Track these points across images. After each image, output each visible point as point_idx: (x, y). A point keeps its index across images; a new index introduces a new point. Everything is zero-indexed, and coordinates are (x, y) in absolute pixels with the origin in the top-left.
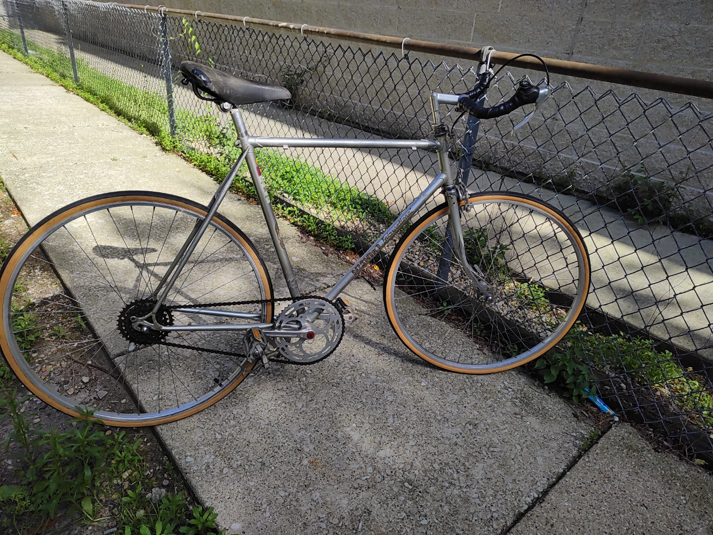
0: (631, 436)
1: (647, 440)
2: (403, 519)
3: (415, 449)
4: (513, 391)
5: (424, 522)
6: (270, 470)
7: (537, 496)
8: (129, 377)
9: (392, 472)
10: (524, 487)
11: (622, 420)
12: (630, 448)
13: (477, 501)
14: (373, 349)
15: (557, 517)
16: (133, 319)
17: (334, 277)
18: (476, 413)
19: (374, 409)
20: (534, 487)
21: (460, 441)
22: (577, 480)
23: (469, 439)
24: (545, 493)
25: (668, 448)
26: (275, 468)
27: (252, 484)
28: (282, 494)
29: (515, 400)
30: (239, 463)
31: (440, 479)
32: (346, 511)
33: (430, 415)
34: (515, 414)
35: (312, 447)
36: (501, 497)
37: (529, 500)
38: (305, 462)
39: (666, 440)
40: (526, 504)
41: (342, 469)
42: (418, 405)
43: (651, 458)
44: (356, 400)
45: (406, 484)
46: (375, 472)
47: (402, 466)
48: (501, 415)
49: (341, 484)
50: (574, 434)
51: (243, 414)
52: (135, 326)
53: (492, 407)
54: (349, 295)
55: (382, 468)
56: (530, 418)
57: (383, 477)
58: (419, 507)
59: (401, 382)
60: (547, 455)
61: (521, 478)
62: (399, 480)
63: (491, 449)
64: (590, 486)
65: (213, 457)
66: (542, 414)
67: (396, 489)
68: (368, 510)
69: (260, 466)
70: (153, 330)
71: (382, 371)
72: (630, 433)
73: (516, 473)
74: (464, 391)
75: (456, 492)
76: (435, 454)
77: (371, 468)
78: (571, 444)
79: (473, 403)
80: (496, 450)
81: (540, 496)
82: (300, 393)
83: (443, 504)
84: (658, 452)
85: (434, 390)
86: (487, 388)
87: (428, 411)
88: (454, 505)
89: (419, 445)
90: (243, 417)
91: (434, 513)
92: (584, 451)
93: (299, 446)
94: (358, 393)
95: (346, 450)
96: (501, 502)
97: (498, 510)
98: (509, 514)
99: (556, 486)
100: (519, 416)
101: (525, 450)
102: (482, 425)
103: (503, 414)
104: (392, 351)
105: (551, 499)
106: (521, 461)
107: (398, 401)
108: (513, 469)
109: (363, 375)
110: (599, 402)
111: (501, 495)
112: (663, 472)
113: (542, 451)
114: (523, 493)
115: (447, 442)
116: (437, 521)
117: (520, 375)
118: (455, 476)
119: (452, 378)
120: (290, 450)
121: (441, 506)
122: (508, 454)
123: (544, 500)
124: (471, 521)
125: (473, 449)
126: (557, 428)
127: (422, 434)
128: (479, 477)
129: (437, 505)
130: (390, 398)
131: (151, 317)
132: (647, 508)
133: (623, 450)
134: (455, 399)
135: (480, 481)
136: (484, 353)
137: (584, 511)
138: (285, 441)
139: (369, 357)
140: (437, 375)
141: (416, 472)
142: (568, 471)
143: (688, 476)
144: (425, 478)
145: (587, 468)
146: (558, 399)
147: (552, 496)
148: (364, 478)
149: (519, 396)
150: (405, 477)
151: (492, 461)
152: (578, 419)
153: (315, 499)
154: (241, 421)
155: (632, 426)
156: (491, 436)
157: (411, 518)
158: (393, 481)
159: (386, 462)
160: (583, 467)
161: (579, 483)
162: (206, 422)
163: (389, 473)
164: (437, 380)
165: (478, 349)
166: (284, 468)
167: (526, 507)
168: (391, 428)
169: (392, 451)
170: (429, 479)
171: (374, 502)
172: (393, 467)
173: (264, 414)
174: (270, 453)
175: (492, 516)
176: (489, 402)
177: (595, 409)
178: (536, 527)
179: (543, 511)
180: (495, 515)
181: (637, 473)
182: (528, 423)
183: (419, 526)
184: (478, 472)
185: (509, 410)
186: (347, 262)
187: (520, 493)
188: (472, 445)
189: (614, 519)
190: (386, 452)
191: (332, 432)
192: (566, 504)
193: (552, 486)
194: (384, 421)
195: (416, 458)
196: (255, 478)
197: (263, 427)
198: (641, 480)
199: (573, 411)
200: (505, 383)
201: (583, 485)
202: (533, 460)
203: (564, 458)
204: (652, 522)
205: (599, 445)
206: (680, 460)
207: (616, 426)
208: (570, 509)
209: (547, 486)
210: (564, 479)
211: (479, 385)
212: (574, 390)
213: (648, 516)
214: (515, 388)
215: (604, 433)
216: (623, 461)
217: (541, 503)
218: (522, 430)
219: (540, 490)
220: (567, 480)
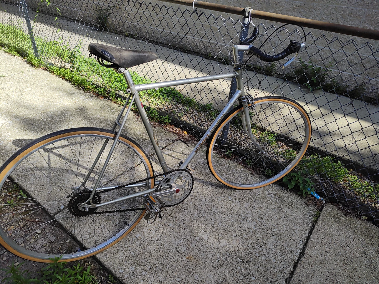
1: (340, 210)
2: (243, 280)
3: (237, 238)
4: (273, 195)
5: (253, 278)
6: (168, 268)
7: (300, 251)
9: (229, 254)
10: (293, 248)
11: (327, 202)
12: (334, 216)
13: (275, 261)
14: (198, 183)
15: (312, 261)
16: (79, 205)
18: (260, 211)
19: (210, 219)
20: (298, 247)
21: (257, 229)
22: (316, 239)
23: (261, 227)
24: (304, 249)
25: (350, 213)
26: (170, 265)
27: (160, 278)
28: (178, 280)
29: (276, 200)
30: (149, 267)
31: (254, 253)
32: (214, 282)
33: (238, 217)
34: (278, 208)
35: (185, 248)
36: (284, 256)
37: (298, 254)
38: (184, 258)
39: (349, 210)
40: (297, 257)
41: (205, 258)
42: (231, 212)
43: (345, 220)
44: (199, 216)
45: (239, 259)
46: (221, 256)
47: (233, 249)
49: (207, 267)
50: (308, 214)
51: (142, 237)
52: (81, 209)
53: (267, 206)
54: (176, 152)
55: (224, 253)
56: (285, 209)
57: (226, 258)
58: (248, 270)
59: (219, 201)
60: (298, 228)
61: (291, 243)
62: (234, 258)
63: (273, 230)
64: (322, 241)
65: (134, 267)
66: (290, 205)
67: (234, 263)
68: (225, 278)
69: (161, 266)
71: (207, 196)
72: (332, 209)
73: (288, 241)
74: (251, 200)
75: (263, 258)
76: (247, 239)
77: (219, 254)
78: (308, 220)
79: (257, 206)
80: (274, 230)
81: (302, 251)
82: (169, 218)
83: (259, 266)
84: (347, 216)
85: (236, 202)
86: (261, 196)
87: (237, 215)
88: (264, 265)
89: (238, 236)
90: (142, 239)
91: (256, 272)
92: (315, 222)
93: (178, 250)
94: (199, 211)
95: (203, 246)
96: (285, 259)
97: (285, 264)
98: (291, 264)
99: (308, 245)
100: (280, 209)
101: (288, 227)
102: (265, 218)
103: (273, 209)
104: (209, 183)
105: (308, 252)
106: (288, 234)
107: (221, 212)
108: (285, 239)
109: (198, 200)
110: (316, 195)
111: (284, 255)
112: (351, 226)
113: (296, 226)
114: (294, 251)
115: (251, 231)
116: (259, 277)
117: (275, 185)
118: (260, 249)
119: (243, 193)
120: (174, 253)
121: (259, 268)
122: (281, 231)
123: (305, 254)
124: (275, 273)
125: (265, 232)
126: (299, 212)
127: (238, 229)
128: (271, 247)
129: (256, 267)
130: (216, 211)
131: (89, 201)
132: (349, 247)
133: (332, 219)
134: (248, 205)
135: (273, 249)
136: (254, 176)
137: (323, 255)
138: (170, 248)
139: (198, 189)
140: (236, 193)
141: (241, 251)
142: (311, 235)
143: (362, 226)
144: (246, 254)
145: (319, 231)
146: (295, 196)
147: (308, 250)
148: (217, 261)
149: (277, 197)
150: (237, 255)
151: (275, 237)
152: (307, 205)
153: (196, 279)
154: (142, 241)
155: (332, 204)
156: (271, 223)
157: (247, 278)
158: (232, 259)
159: (225, 249)
160: (317, 232)
161: (317, 241)
162: (123, 246)
163: (229, 255)
164: (236, 195)
165: (251, 174)
166: (174, 264)
167: (297, 259)
168: (222, 229)
169: (226, 242)
170: (249, 254)
171: (226, 273)
172: (229, 251)
173: (153, 234)
174: (164, 257)
175: (283, 268)
176: (264, 204)
177: (313, 198)
178: (305, 269)
179: (306, 259)
180: (285, 266)
181: (340, 229)
182: (286, 212)
183: (252, 281)
184: (270, 245)
185: (275, 206)
186: (168, 131)
187: (292, 251)
188: (263, 230)
189: (337, 256)
190: (223, 243)
191: (193, 238)
192: (315, 253)
193: (306, 244)
194: (217, 225)
195: (239, 243)
196: (161, 274)
197: (155, 242)
198: (343, 233)
199: (304, 201)
200: (269, 191)
201: (319, 241)
202: (293, 232)
203: (307, 228)
204: (353, 254)
205: (321, 218)
206: (356, 218)
207: (325, 206)
208: (317, 255)
209: (303, 245)
210: (310, 240)
211: (257, 194)
212: (304, 191)
213: (351, 251)
214: (274, 193)
215: (321, 210)
216: (333, 224)
217: (304, 255)
218: (284, 217)
219: (301, 247)
220: (312, 240)
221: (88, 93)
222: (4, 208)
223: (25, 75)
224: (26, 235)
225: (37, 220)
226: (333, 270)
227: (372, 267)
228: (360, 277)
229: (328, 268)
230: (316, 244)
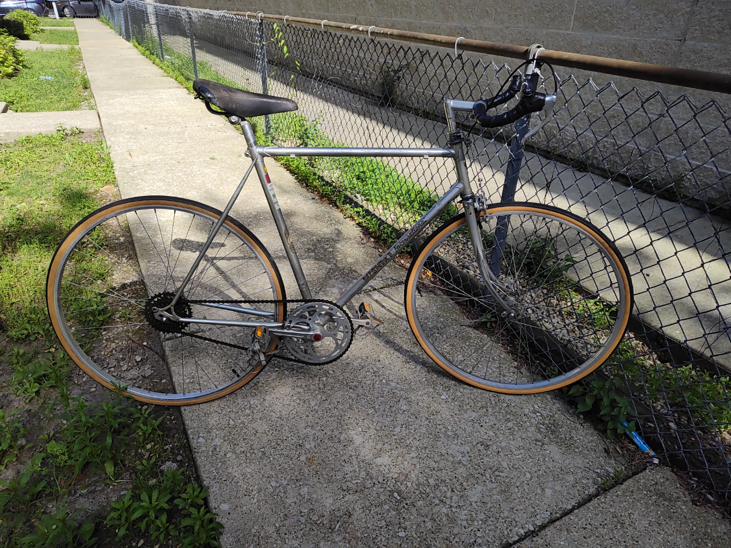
0: (668, 482)
1: (687, 489)
2: (381, 528)
3: (415, 461)
4: (541, 416)
5: (402, 534)
6: (269, 460)
7: (532, 529)
8: (170, 360)
9: (384, 480)
10: (521, 518)
11: (663, 463)
12: (661, 495)
13: (465, 523)
14: (401, 356)
16: (155, 309)
17: (382, 280)
18: (491, 433)
19: (385, 416)
20: (532, 519)
21: (465, 460)
22: (583, 520)
23: (476, 460)
24: (543, 527)
25: (710, 502)
26: (274, 459)
27: (249, 470)
28: (274, 484)
29: (541, 426)
30: (243, 450)
31: (432, 495)
32: (328, 510)
33: (440, 429)
34: (536, 440)
35: (313, 444)
36: (491, 523)
37: (522, 532)
38: (303, 458)
39: (710, 494)
40: (518, 535)
41: (336, 469)
42: (431, 417)
43: (685, 510)
44: (369, 405)
45: (396, 494)
46: (368, 477)
47: (396, 476)
48: (520, 439)
49: (330, 484)
50: (599, 471)
51: (259, 405)
52: (156, 316)
53: (513, 430)
54: (393, 300)
55: (375, 475)
56: (551, 447)
57: (374, 484)
58: (401, 518)
59: (420, 393)
60: (558, 488)
61: (521, 508)
62: (389, 489)
63: (497, 473)
64: (597, 528)
65: (222, 441)
66: (568, 445)
67: (383, 498)
68: (350, 513)
69: (260, 455)
70: (171, 320)
71: (404, 379)
72: (667, 479)
73: (517, 501)
74: (485, 410)
75: (444, 510)
76: (434, 469)
77: (364, 473)
78: (591, 481)
79: (491, 423)
80: (501, 474)
81: (537, 529)
82: (317, 392)
83: (427, 520)
84: (696, 505)
85: (453, 404)
86: (512, 409)
87: (439, 425)
88: (438, 523)
89: (420, 458)
90: (258, 408)
91: (415, 527)
92: (603, 490)
93: (301, 442)
94: (373, 398)
95: (345, 452)
96: (490, 528)
97: (484, 536)
98: (495, 542)
99: (557, 523)
100: (540, 443)
101: (535, 479)
102: (495, 447)
103: (522, 439)
104: (421, 360)
105: (547, 535)
106: (527, 490)
107: (412, 410)
108: (514, 496)
109: (384, 381)
110: (638, 441)
111: (492, 521)
112: (695, 528)
113: (554, 483)
114: (518, 524)
115: (451, 459)
116: (415, 536)
117: (556, 399)
118: (449, 494)
119: (477, 394)
120: (292, 444)
121: (424, 521)
122: (514, 481)
123: (537, 535)
124: (451, 542)
125: (477, 470)
126: (579, 461)
127: (426, 448)
128: (474, 499)
129: (420, 519)
130: (404, 408)
131: (170, 308)
133: (651, 497)
134: (473, 416)
135: (473, 504)
136: (521, 372)
138: (290, 435)
139: (395, 364)
140: (461, 390)
141: (409, 484)
142: (577, 509)
144: (416, 491)
145: (601, 509)
146: (592, 431)
147: (549, 532)
148: (354, 482)
149: (547, 422)
150: (396, 487)
151: (494, 485)
152: (609, 456)
153: (302, 494)
154: (255, 411)
155: (673, 471)
156: (500, 460)
157: (390, 528)
158: (383, 489)
159: (381, 469)
160: (595, 508)
161: (585, 523)
162: (224, 408)
163: (381, 481)
164: (459, 394)
165: (515, 367)
166: (282, 460)
167: (516, 538)
168: (395, 437)
169: (390, 460)
170: (420, 493)
171: (358, 507)
172: (387, 475)
173: (278, 407)
174: (273, 444)
175: (475, 541)
176: (510, 425)
177: (632, 447)
180: (479, 541)
181: (660, 524)
182: (548, 452)
183: (396, 537)
184: (475, 494)
185: (530, 436)
186: (400, 266)
187: (514, 523)
188: (476, 467)
190: (385, 460)
191: (336, 433)
192: (562, 543)
193: (552, 521)
194: (391, 429)
195: (413, 470)
196: (253, 465)
197: (273, 419)
198: (663, 533)
199: (605, 446)
200: (536, 406)
201: (589, 527)
202: (539, 491)
203: (577, 495)
205: (623, 487)
206: (722, 518)
207: (652, 469)
209: (547, 521)
210: (568, 516)
211: (505, 405)
214: (545, 412)
215: (634, 474)
216: (647, 508)
217: (534, 537)
218: (537, 459)
219: (539, 523)
220: (572, 518)
221: (311, 192)
222: (118, 320)
223: (240, 160)
224: (123, 359)
225: (145, 344)
230: (576, 529)
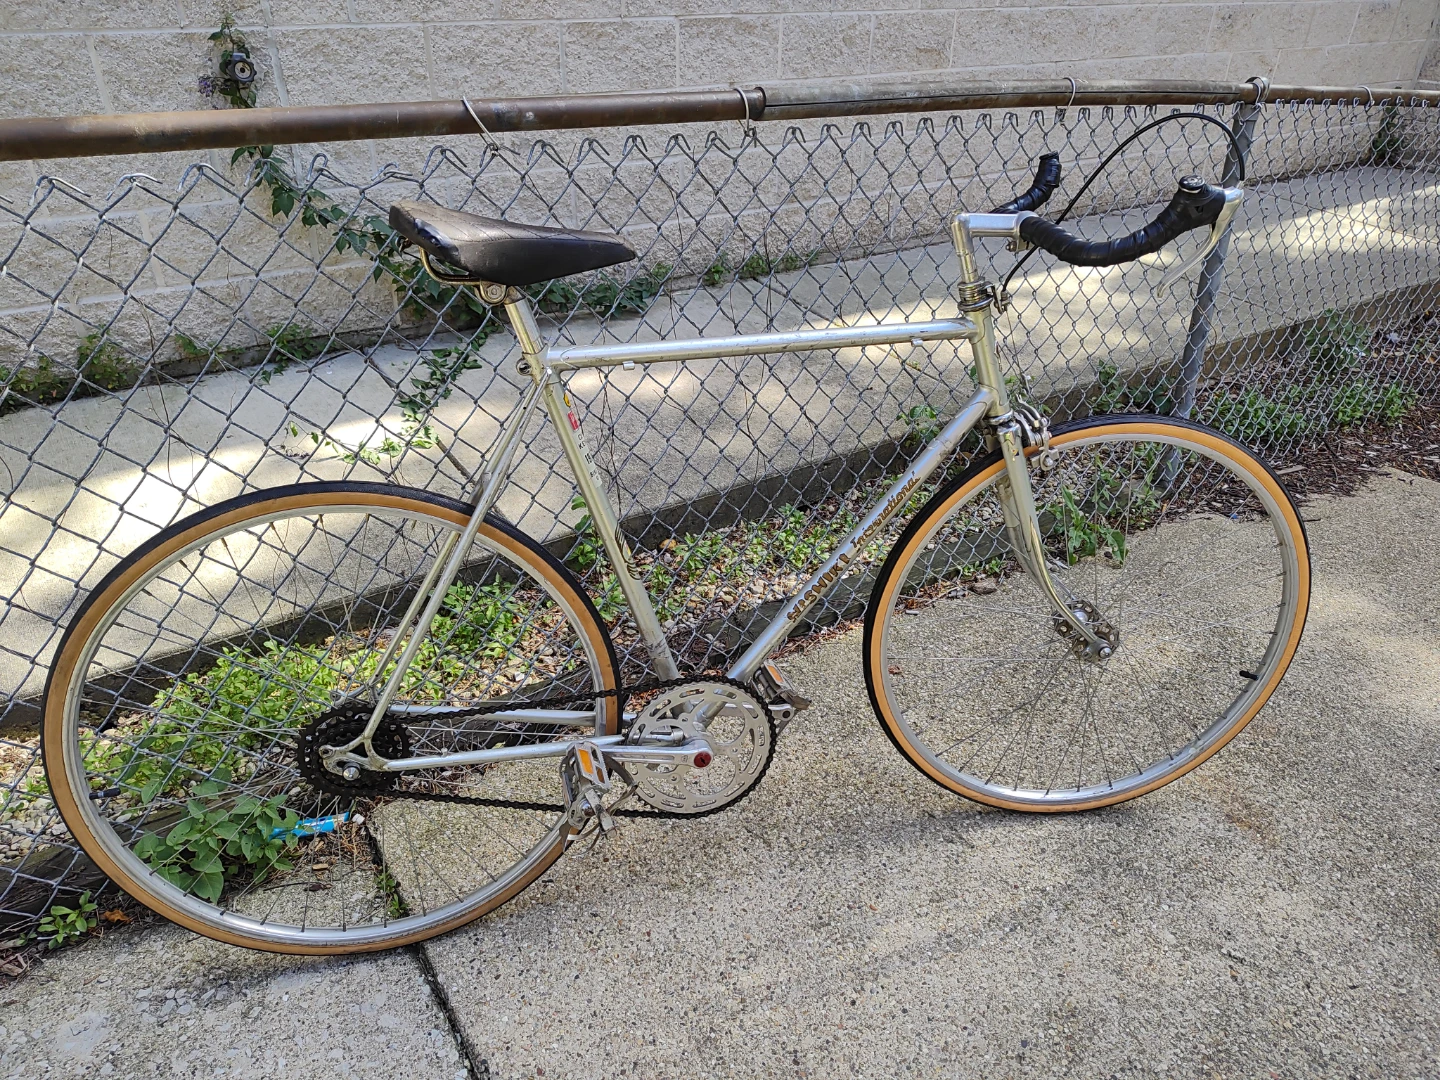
0: (408, 817)
4: (177, 988)
7: (464, 1072)
11: (366, 810)
12: (430, 835)
15: (525, 1053)
20: (445, 1067)
22: (462, 970)
24: (466, 1049)
29: (205, 996)
34: (245, 1015)
48: (231, 1053)
53: (198, 1064)
56: (274, 988)
60: (380, 999)
64: (481, 953)
72: (402, 815)
81: (467, 1063)
86: (129, 1052)
99: (462, 1018)
100: (257, 1010)
101: (350, 1041)
103: (232, 1045)
105: (487, 1044)
106: (373, 1065)
110: (314, 826)
113: (366, 1006)
123: (484, 1061)
132: (551, 881)
133: (432, 850)
136: (7, 1005)
137: (529, 994)
142: (434, 976)
143: (514, 783)
147: (480, 1038)
149: (199, 981)
152: (325, 888)
161: (470, 971)
177: (317, 845)
182: (285, 998)
185: (227, 1027)
189: (556, 948)
192: (505, 1019)
193: (455, 1028)
198: (499, 858)
199: (301, 888)
200: (142, 993)
201: (476, 964)
202: (383, 1038)
203: (402, 968)
204: (577, 888)
205: (405, 884)
206: (482, 774)
207: (376, 829)
208: (517, 1018)
209: (450, 1038)
210: (450, 995)
211: (107, 1068)
212: (268, 853)
213: (565, 887)
214: (169, 978)
215: (378, 859)
216: (454, 863)
217: (487, 1070)
218: (298, 1024)
219: (454, 1056)
220: (455, 989)
226: (589, 1001)
227: (638, 868)
228: (649, 934)
229: (573, 1016)
230: (479, 987)
